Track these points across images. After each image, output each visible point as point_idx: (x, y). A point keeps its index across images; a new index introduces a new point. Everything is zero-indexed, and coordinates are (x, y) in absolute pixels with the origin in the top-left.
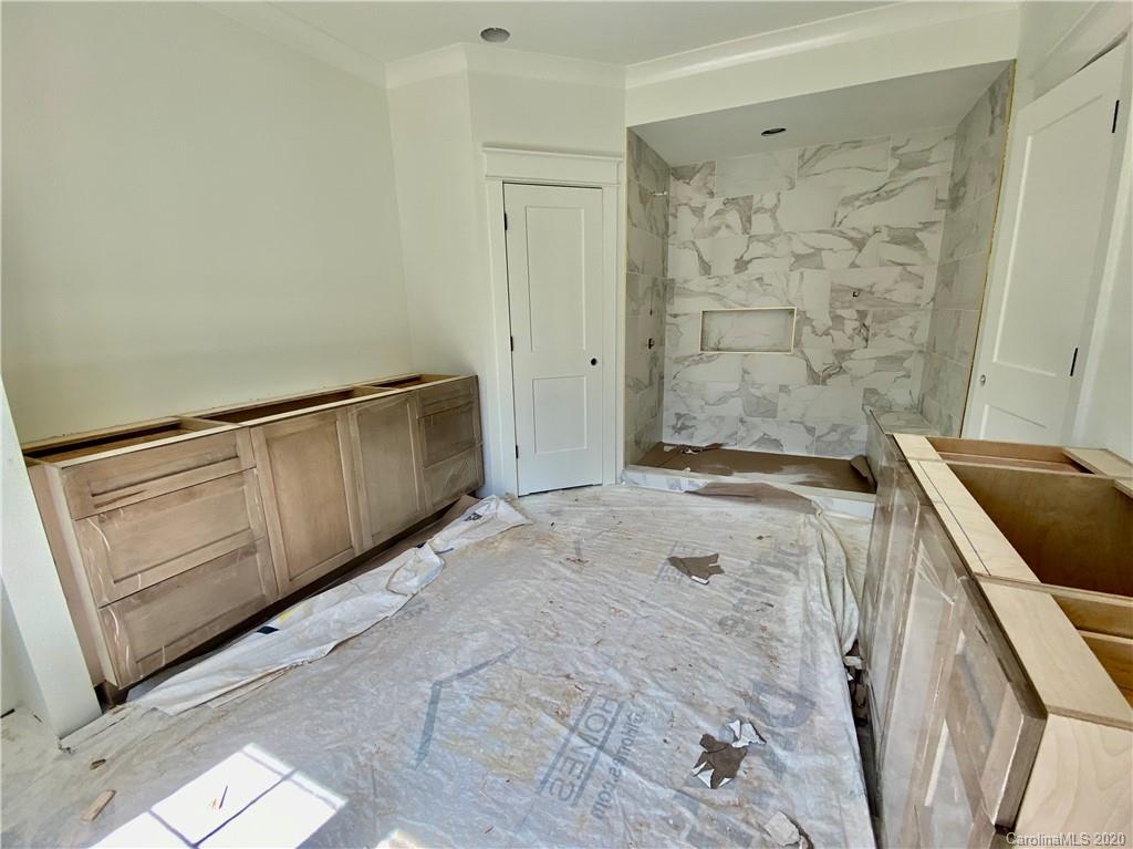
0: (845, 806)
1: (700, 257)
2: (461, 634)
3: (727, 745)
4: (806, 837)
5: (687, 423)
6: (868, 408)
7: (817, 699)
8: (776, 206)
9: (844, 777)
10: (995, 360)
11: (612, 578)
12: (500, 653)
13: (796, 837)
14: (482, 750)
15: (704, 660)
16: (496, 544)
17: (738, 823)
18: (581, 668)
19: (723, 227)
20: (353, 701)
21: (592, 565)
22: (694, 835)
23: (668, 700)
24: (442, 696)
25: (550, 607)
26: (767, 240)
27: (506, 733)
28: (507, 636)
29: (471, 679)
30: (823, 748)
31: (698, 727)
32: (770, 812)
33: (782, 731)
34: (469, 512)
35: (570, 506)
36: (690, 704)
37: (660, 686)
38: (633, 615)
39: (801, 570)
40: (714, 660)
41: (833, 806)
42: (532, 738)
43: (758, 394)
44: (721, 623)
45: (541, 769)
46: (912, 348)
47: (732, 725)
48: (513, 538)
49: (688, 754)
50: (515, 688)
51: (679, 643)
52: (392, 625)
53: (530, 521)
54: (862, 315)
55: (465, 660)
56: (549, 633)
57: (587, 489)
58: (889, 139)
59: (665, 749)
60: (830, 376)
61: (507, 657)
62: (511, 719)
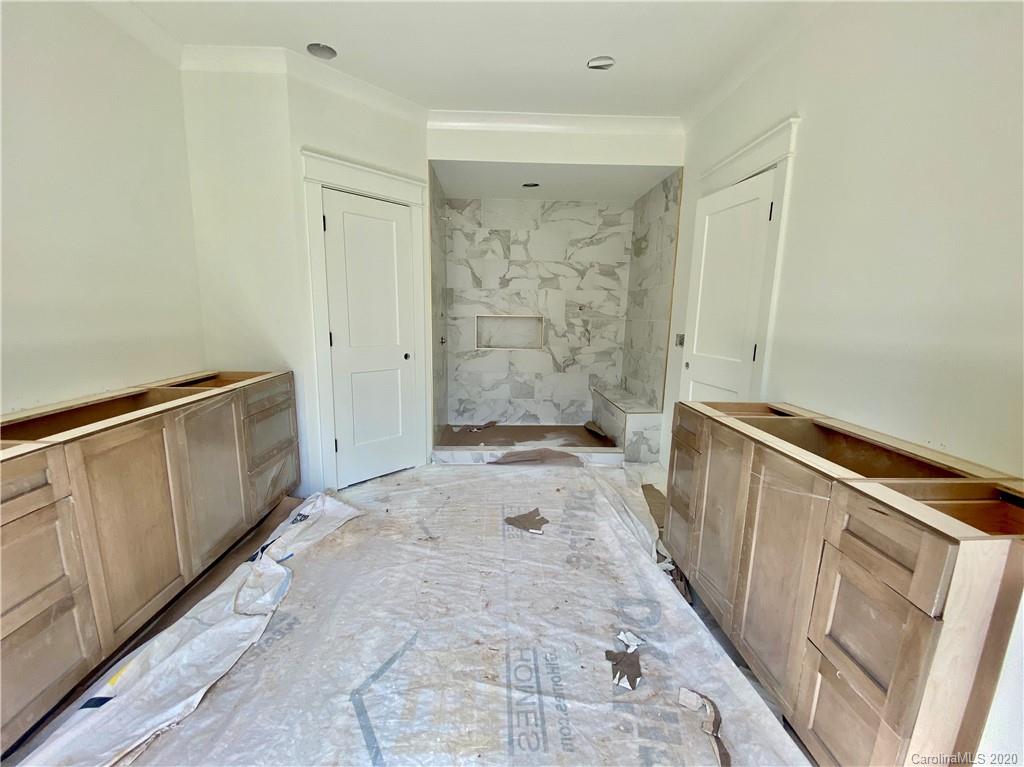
0: (717, 666)
1: (473, 274)
2: (351, 637)
3: (625, 653)
4: (706, 697)
5: (468, 407)
6: (592, 388)
7: (659, 599)
8: (527, 240)
9: (706, 646)
10: (695, 352)
11: (468, 547)
12: (403, 643)
13: (701, 701)
14: (439, 740)
15: (573, 593)
16: (339, 541)
17: (662, 708)
18: (485, 631)
19: (490, 252)
20: (263, 747)
21: (444, 539)
22: (643, 730)
23: (566, 634)
24: (366, 704)
25: (428, 587)
26: (522, 265)
27: (451, 714)
28: (400, 624)
29: (388, 677)
30: (681, 632)
31: (598, 648)
32: (676, 691)
33: (651, 630)
34: (294, 514)
35: (395, 491)
36: (582, 631)
37: (554, 624)
38: (502, 574)
39: (597, 509)
40: (579, 591)
41: (710, 669)
42: (479, 709)
43: (521, 380)
44: (569, 561)
45: (501, 732)
46: (615, 345)
47: (620, 637)
48: (354, 532)
49: (603, 671)
50: (437, 669)
51: (549, 586)
52: (264, 651)
53: (363, 512)
54: (586, 323)
55: (370, 660)
56: (440, 610)
57: (404, 474)
58: (596, 204)
59: (586, 674)
60: (568, 366)
61: (412, 644)
62: (450, 699)
